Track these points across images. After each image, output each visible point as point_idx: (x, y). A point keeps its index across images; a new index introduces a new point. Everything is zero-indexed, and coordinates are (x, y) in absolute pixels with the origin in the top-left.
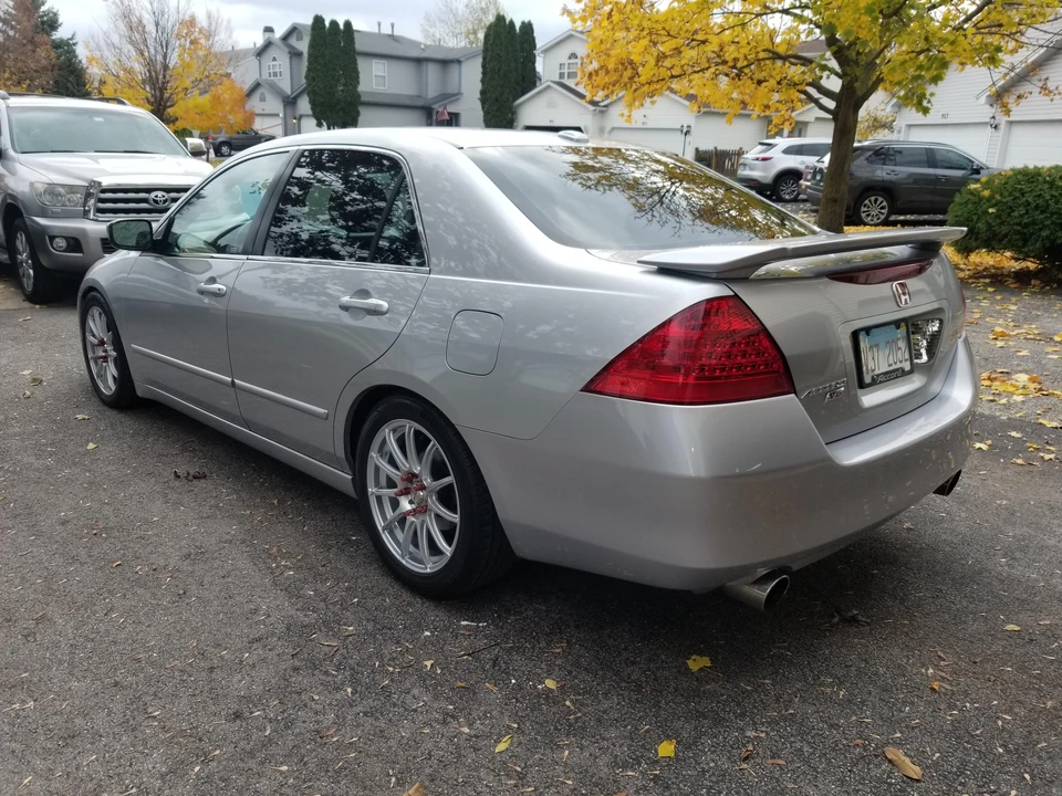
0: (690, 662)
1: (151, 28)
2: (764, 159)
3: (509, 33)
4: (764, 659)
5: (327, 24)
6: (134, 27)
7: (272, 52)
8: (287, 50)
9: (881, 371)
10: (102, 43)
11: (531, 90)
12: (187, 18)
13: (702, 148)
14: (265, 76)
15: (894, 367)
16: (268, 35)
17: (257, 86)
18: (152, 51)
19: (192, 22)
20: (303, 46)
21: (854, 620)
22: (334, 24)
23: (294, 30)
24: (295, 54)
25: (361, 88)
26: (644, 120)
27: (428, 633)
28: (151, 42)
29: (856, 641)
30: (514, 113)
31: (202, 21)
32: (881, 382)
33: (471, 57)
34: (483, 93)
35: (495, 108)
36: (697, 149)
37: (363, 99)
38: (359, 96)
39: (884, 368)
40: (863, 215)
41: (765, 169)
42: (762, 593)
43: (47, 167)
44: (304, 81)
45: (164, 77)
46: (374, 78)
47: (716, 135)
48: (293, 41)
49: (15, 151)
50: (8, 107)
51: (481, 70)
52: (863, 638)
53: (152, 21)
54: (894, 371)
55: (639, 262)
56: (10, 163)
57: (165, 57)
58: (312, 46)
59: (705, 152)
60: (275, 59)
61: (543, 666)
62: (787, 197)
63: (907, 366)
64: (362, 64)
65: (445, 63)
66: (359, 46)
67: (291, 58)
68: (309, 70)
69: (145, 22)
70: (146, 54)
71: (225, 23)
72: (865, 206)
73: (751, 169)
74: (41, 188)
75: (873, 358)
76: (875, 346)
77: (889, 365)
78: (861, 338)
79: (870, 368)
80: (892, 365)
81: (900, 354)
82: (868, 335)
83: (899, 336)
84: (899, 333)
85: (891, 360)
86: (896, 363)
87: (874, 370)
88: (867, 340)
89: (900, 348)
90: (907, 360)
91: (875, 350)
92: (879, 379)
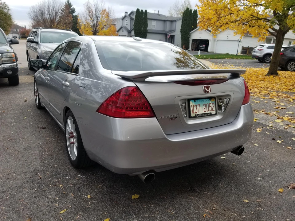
0: (133, 196)
1: (94, 12)
2: (260, 50)
3: (190, 13)
5: (140, 11)
6: (90, 11)
7: (126, 19)
8: (130, 18)
9: (199, 113)
10: (82, 16)
11: (195, 29)
12: (103, 9)
13: (245, 46)
14: (124, 25)
15: (207, 112)
16: (126, 14)
17: (121, 28)
18: (94, 18)
19: (105, 10)
20: (134, 17)
22: (142, 11)
23: (132, 13)
24: (132, 19)
25: (148, 28)
26: (227, 38)
27: (67, 177)
28: (94, 16)
30: (190, 35)
31: (107, 10)
32: (199, 117)
33: (179, 20)
34: (181, 30)
35: (184, 34)
36: (243, 47)
37: (148, 31)
38: (147, 31)
39: (201, 112)
40: (288, 68)
41: (261, 53)
42: (144, 177)
43: (47, 47)
44: (133, 26)
45: (97, 25)
46: (152, 26)
47: (248, 43)
48: (132, 16)
49: (41, 43)
50: (41, 31)
51: (181, 23)
53: (95, 10)
54: (206, 113)
55: (116, 75)
56: (40, 46)
57: (97, 20)
58: (136, 17)
59: (245, 48)
60: (126, 21)
61: (91, 191)
62: (267, 62)
63: (214, 112)
64: (149, 22)
65: (172, 21)
66: (148, 17)
67: (131, 20)
68: (135, 23)
69: (93, 10)
70: (93, 19)
72: (289, 65)
73: (256, 53)
74: (43, 52)
75: (196, 109)
76: (198, 105)
77: (204, 112)
78: (191, 102)
79: (194, 112)
80: (206, 111)
81: (210, 108)
82: (195, 101)
83: (211, 103)
84: (211, 102)
85: (205, 110)
86: (208, 111)
87: (197, 113)
88: (194, 103)
89: (211, 106)
90: (214, 110)
91: (198, 106)
92: (199, 116)
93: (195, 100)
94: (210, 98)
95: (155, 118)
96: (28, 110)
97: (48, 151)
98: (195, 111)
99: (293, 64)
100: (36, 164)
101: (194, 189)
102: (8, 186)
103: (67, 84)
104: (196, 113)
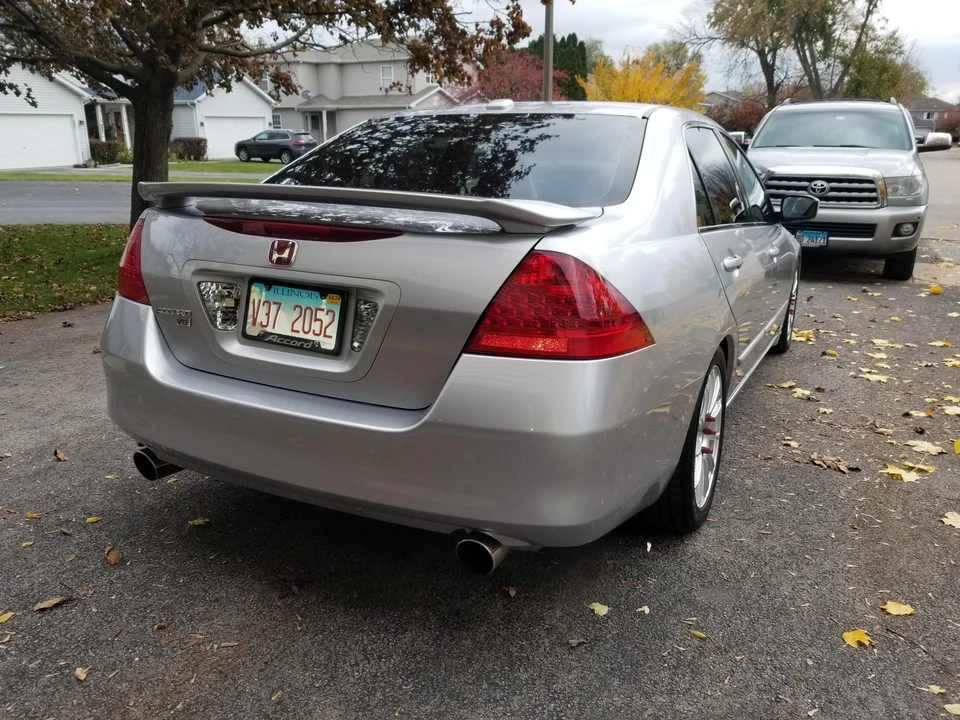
9: (273, 331)
15: (301, 335)
32: (270, 342)
39: (283, 328)
54: (299, 339)
63: (328, 344)
75: (268, 314)
76: (275, 303)
77: (293, 331)
78: (255, 289)
79: (258, 321)
80: (298, 332)
81: (316, 326)
82: (269, 289)
83: (323, 307)
84: (324, 303)
85: (298, 326)
86: (306, 333)
87: (266, 326)
88: (264, 293)
89: (320, 320)
91: (274, 308)
92: (270, 338)
93: (269, 283)
94: (325, 290)
98: (262, 318)
104: (263, 326)
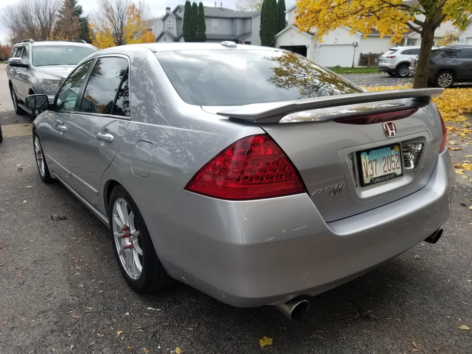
0: (261, 341)
1: (116, 10)
2: (392, 57)
3: (273, 3)
4: (306, 341)
5: (192, 4)
6: (109, 10)
7: (169, 19)
8: (175, 17)
9: (376, 176)
10: (96, 18)
11: (283, 29)
12: (131, 5)
13: (364, 53)
14: (166, 29)
15: (388, 172)
16: (168, 11)
17: (162, 34)
18: (117, 21)
19: (133, 7)
20: (181, 15)
21: (367, 318)
22: (195, 4)
23: (178, 8)
24: (178, 19)
25: (206, 33)
26: (336, 41)
27: (128, 314)
28: (116, 16)
29: (365, 331)
30: (275, 40)
31: (137, 7)
32: (377, 182)
33: (255, 15)
34: (261, 32)
35: (266, 39)
36: (361, 54)
37: (207, 37)
38: (206, 36)
39: (380, 173)
40: (439, 83)
41: (391, 62)
42: (290, 310)
43: (46, 73)
44: (182, 31)
45: (121, 31)
46: (212, 27)
47: (370, 47)
48: (178, 13)
49: (34, 66)
50: (32, 46)
51: (260, 21)
52: (370, 329)
53: (116, 7)
54: (388, 175)
55: (218, 114)
56: (32, 71)
57: (122, 22)
58: (185, 15)
59: (365, 55)
60: (170, 22)
61: (179, 339)
62: (403, 75)
63: (399, 172)
64: (207, 22)
65: (244, 19)
66: (206, 13)
67: (177, 21)
68: (184, 25)
69: (113, 7)
70: (114, 22)
71: (147, 6)
72: (440, 78)
73: (385, 62)
74: (41, 81)
75: (372, 168)
76: (374, 161)
77: (385, 172)
78: (362, 156)
79: (369, 174)
80: (386, 171)
81: (393, 165)
82: (368, 154)
83: (393, 154)
84: (393, 152)
85: (386, 169)
86: (390, 170)
87: (373, 175)
88: (367, 157)
89: (394, 161)
90: (399, 168)
91: (374, 163)
92: (376, 180)
93: (368, 151)
94: (392, 146)
95: (306, 193)
96: (28, 187)
97: (79, 264)
98: (370, 172)
99: (446, 76)
100: (61, 292)
101: (366, 313)
102: (16, 344)
103: (110, 138)
104: (371, 176)
